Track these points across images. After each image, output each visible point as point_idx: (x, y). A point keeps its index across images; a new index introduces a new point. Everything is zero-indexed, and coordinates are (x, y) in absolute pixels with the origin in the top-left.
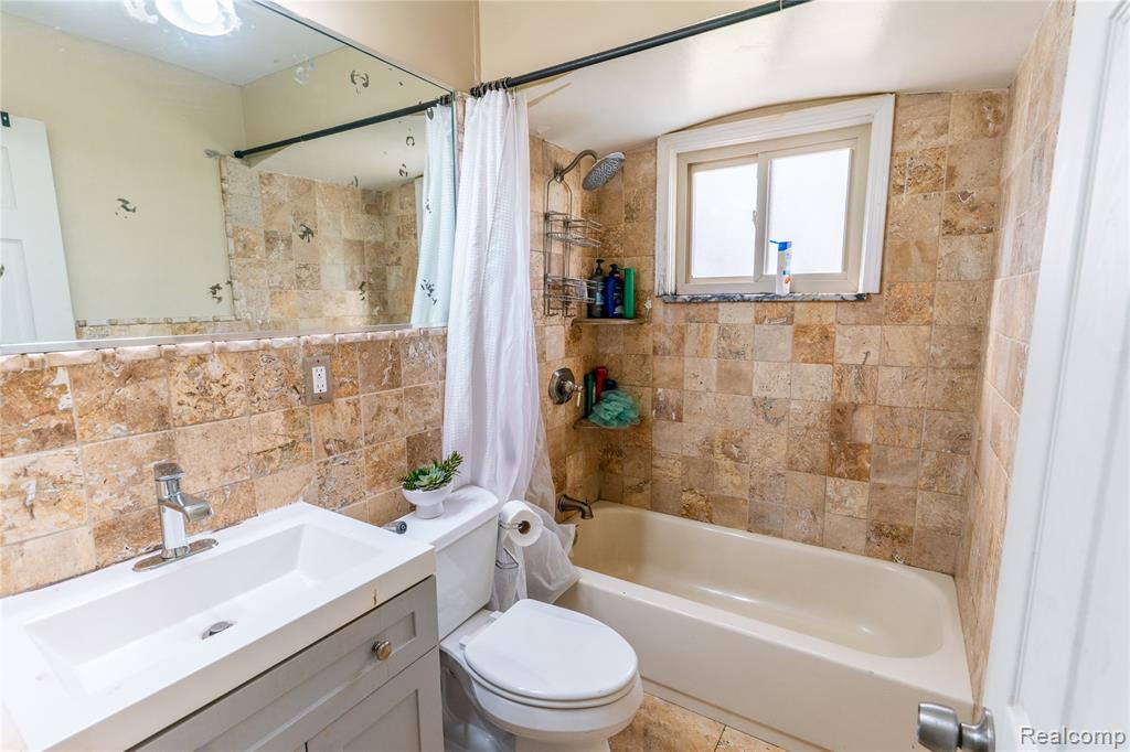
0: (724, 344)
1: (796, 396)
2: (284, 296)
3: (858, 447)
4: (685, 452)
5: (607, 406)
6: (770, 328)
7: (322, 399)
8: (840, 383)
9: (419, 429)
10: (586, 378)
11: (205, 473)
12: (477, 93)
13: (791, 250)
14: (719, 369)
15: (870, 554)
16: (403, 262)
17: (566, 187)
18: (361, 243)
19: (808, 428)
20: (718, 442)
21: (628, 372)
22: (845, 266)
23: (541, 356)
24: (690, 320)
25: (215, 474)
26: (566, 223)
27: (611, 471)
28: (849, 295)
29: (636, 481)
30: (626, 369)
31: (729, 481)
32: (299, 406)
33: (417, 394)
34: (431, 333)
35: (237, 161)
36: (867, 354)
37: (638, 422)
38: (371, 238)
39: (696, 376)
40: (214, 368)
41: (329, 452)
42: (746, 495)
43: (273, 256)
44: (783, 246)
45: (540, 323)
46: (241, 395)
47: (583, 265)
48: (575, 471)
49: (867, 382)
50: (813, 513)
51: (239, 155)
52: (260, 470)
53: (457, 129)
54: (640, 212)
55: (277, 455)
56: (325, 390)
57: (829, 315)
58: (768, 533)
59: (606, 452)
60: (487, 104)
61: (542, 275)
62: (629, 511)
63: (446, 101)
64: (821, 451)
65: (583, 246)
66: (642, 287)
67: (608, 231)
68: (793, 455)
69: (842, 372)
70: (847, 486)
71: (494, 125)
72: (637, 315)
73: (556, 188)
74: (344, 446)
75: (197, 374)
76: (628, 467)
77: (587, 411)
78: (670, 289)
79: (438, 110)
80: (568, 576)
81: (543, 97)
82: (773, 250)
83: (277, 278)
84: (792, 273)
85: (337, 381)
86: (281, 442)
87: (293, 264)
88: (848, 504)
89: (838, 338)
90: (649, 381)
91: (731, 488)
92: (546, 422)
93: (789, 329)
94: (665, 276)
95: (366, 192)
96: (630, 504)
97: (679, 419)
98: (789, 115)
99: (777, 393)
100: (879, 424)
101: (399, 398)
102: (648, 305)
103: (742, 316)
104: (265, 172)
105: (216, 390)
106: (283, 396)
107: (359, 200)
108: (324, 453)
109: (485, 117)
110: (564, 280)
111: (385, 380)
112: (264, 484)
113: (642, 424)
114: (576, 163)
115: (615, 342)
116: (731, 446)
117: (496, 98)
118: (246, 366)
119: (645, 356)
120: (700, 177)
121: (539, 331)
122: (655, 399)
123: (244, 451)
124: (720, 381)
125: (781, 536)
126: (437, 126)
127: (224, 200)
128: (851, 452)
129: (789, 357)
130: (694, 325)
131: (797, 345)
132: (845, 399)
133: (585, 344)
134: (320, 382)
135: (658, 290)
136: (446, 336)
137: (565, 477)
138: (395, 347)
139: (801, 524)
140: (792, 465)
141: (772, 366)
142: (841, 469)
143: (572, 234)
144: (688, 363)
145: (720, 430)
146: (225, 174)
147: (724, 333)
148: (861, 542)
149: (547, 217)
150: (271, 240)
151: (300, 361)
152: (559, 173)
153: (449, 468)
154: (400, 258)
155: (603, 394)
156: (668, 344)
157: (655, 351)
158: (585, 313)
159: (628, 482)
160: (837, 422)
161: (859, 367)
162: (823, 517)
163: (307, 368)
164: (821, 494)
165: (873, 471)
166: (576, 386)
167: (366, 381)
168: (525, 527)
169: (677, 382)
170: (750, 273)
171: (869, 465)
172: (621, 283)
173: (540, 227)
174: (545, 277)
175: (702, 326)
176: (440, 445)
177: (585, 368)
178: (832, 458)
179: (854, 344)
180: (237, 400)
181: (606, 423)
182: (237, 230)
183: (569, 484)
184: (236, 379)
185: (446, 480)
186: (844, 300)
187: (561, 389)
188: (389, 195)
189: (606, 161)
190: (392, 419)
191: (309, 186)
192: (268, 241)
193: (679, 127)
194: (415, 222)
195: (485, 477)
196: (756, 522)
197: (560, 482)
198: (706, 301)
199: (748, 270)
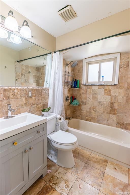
0: (93, 92)
1: (105, 101)
2: (23, 84)
3: (115, 109)
4: (87, 110)
5: (74, 102)
6: (101, 90)
7: (31, 97)
8: (112, 99)
9: (44, 103)
10: (71, 97)
11: (14, 106)
12: (55, 52)
13: (104, 77)
14: (92, 97)
15: (116, 127)
16: (42, 79)
17: (68, 67)
18: (36, 76)
19: (106, 106)
20: (92, 108)
21: (78, 97)
22: (113, 80)
23: (64, 93)
24: (88, 88)
25: (15, 107)
26: (68, 73)
27: (75, 113)
28: (113, 84)
29: (78, 115)
30: (77, 96)
31: (94, 115)
32: (27, 98)
33: (44, 98)
34: (47, 88)
35: (17, 62)
36: (116, 94)
37: (79, 105)
38: (37, 75)
39: (89, 98)
40: (16, 91)
41: (31, 105)
42: (96, 117)
43: (22, 77)
44: (103, 77)
45: (64, 88)
46: (19, 95)
47: (71, 79)
48: (69, 112)
49: (116, 98)
50: (107, 120)
51: (18, 62)
52: (21, 107)
53: (52, 57)
54: (80, 71)
55: (24, 105)
56: (31, 96)
57: (110, 88)
58: (100, 123)
59: (74, 110)
60: (57, 54)
61: (64, 81)
62: (77, 120)
63: (50, 53)
64: (109, 110)
65: (71, 76)
66: (80, 83)
67: (75, 74)
68: (104, 111)
69: (112, 97)
70: (113, 116)
71: (57, 57)
72: (79, 87)
73: (67, 67)
74: (33, 104)
75: (13, 92)
76: (77, 112)
77: (71, 103)
78: (85, 83)
79: (49, 55)
80: (67, 128)
81: (65, 53)
82: (101, 77)
83: (23, 81)
84: (104, 81)
85: (33, 94)
86: (24, 103)
87: (25, 79)
88: (113, 119)
89: (112, 91)
90: (81, 98)
91: (94, 116)
92: (64, 104)
93: (104, 90)
94: (84, 81)
95: (37, 68)
96: (77, 119)
97: (86, 105)
98: (104, 56)
99: (102, 100)
100: (118, 106)
101: (42, 98)
102: (81, 86)
103: (96, 88)
104: (22, 64)
105: (16, 94)
106: (25, 96)
107: (36, 69)
108: (30, 105)
109: (56, 56)
110: (68, 81)
111: (40, 95)
112: (22, 109)
113: (80, 105)
114: (70, 63)
115: (76, 92)
116: (94, 109)
117: (58, 53)
118: (20, 91)
119: (80, 94)
120: (90, 66)
121: (63, 89)
122: (82, 101)
123: (19, 104)
124: (92, 98)
125: (102, 124)
126: (49, 57)
127: (15, 68)
128: (114, 110)
129: (104, 94)
130: (88, 89)
131: (105, 92)
132: (113, 101)
133: (71, 92)
134: (30, 95)
135: (83, 84)
136: (49, 89)
137: (67, 113)
138: (41, 90)
139: (105, 122)
140: (104, 112)
141: (101, 96)
142: (112, 113)
143: (69, 74)
144: (87, 95)
145: (92, 106)
146: (15, 64)
147: (93, 90)
148: (115, 125)
149: (65, 71)
150: (22, 75)
151: (28, 91)
152: (67, 65)
153: (49, 109)
154: (42, 78)
155: (74, 100)
156: (84, 92)
157: (82, 93)
158: (71, 87)
159: (77, 115)
160: (111, 105)
161: (115, 96)
162: (109, 121)
163: (29, 92)
164: (109, 117)
165: (117, 113)
166: (69, 98)
167: (37, 95)
168: (60, 119)
169: (86, 98)
170: (98, 81)
171: (116, 112)
172: (77, 82)
173: (64, 73)
174: (65, 81)
175: (90, 89)
176: (48, 106)
177: (71, 96)
178: (110, 111)
179: (114, 92)
180: (19, 96)
181: (74, 105)
182: (17, 73)
183: (68, 114)
184: (19, 93)
185: (48, 111)
186: (112, 85)
187: (67, 99)
188: (40, 68)
189: (75, 63)
190: (40, 101)
191: (28, 66)
192: (21, 75)
193: (86, 58)
194: (44, 73)
195: (54, 111)
196: (98, 122)
197: (66, 114)
198: (90, 85)
199: (97, 81)
